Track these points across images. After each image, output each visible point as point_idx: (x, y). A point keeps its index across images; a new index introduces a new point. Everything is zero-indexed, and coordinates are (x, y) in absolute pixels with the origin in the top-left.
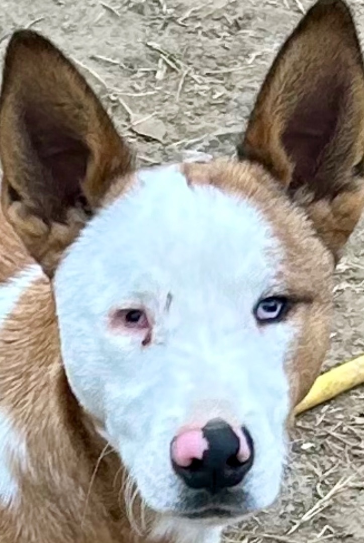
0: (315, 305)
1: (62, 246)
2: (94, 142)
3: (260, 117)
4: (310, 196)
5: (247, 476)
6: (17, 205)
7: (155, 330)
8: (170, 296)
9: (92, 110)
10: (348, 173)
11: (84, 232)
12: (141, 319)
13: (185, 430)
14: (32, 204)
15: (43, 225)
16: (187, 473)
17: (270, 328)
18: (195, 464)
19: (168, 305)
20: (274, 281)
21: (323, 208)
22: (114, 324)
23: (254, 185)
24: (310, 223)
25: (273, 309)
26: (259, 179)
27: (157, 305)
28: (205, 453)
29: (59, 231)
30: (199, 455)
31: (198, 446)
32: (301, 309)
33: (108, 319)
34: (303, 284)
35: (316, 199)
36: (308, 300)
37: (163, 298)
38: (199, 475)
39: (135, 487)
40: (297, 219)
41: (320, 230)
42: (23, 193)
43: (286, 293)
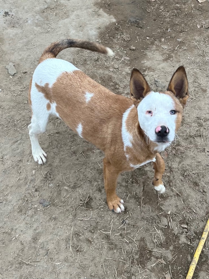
0: (180, 113)
1: (139, 102)
2: (145, 87)
3: (170, 85)
4: (179, 98)
5: (168, 135)
6: (132, 96)
7: (153, 114)
8: (155, 108)
9: (145, 82)
10: (185, 94)
11: (142, 100)
12: (151, 113)
13: (158, 127)
14: (135, 97)
15: (136, 100)
16: (157, 134)
17: (172, 115)
18: (159, 132)
19: (155, 110)
20: (173, 108)
21: (181, 99)
22: (147, 113)
23: (170, 94)
24: (179, 101)
25: (173, 112)
26: (171, 93)
27: (153, 110)
28: (161, 130)
29: (139, 100)
30: (160, 130)
31: (160, 129)
32: (177, 113)
33: (146, 112)
34: (178, 109)
35: (180, 98)
36: (179, 112)
37: (154, 109)
38: (159, 134)
39: (148, 137)
40: (177, 100)
41: (181, 102)
42: (134, 95)
43: (175, 110)
